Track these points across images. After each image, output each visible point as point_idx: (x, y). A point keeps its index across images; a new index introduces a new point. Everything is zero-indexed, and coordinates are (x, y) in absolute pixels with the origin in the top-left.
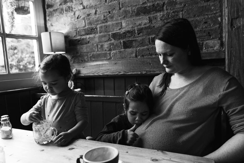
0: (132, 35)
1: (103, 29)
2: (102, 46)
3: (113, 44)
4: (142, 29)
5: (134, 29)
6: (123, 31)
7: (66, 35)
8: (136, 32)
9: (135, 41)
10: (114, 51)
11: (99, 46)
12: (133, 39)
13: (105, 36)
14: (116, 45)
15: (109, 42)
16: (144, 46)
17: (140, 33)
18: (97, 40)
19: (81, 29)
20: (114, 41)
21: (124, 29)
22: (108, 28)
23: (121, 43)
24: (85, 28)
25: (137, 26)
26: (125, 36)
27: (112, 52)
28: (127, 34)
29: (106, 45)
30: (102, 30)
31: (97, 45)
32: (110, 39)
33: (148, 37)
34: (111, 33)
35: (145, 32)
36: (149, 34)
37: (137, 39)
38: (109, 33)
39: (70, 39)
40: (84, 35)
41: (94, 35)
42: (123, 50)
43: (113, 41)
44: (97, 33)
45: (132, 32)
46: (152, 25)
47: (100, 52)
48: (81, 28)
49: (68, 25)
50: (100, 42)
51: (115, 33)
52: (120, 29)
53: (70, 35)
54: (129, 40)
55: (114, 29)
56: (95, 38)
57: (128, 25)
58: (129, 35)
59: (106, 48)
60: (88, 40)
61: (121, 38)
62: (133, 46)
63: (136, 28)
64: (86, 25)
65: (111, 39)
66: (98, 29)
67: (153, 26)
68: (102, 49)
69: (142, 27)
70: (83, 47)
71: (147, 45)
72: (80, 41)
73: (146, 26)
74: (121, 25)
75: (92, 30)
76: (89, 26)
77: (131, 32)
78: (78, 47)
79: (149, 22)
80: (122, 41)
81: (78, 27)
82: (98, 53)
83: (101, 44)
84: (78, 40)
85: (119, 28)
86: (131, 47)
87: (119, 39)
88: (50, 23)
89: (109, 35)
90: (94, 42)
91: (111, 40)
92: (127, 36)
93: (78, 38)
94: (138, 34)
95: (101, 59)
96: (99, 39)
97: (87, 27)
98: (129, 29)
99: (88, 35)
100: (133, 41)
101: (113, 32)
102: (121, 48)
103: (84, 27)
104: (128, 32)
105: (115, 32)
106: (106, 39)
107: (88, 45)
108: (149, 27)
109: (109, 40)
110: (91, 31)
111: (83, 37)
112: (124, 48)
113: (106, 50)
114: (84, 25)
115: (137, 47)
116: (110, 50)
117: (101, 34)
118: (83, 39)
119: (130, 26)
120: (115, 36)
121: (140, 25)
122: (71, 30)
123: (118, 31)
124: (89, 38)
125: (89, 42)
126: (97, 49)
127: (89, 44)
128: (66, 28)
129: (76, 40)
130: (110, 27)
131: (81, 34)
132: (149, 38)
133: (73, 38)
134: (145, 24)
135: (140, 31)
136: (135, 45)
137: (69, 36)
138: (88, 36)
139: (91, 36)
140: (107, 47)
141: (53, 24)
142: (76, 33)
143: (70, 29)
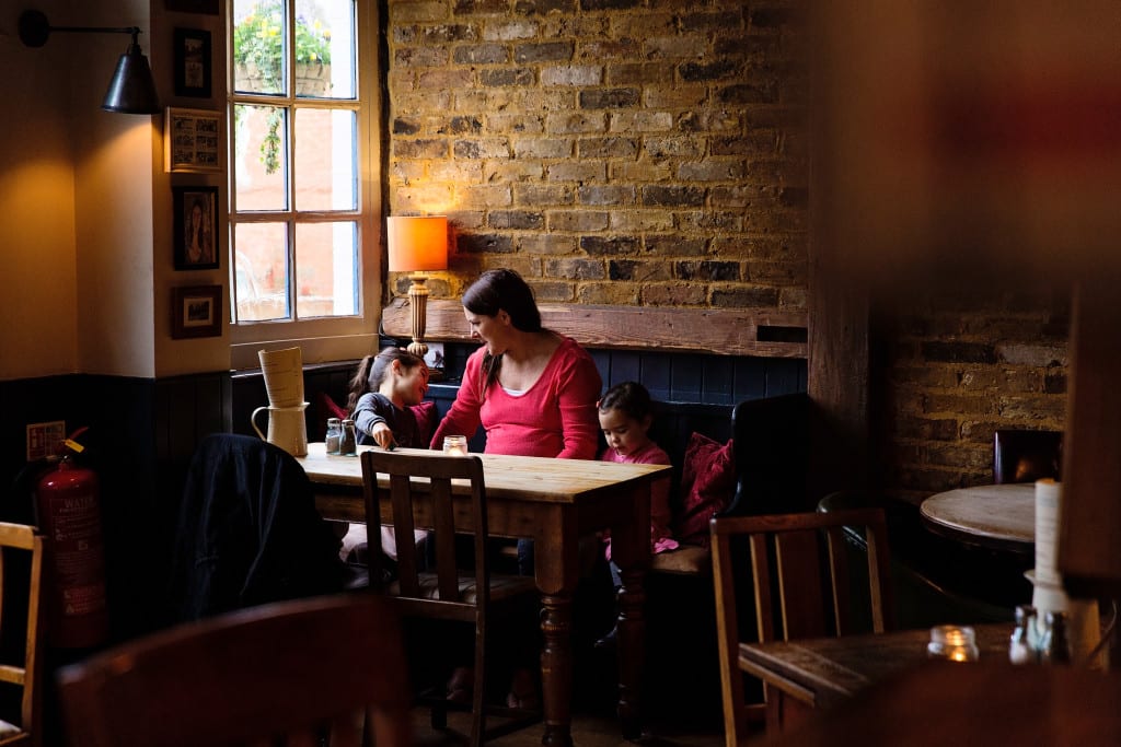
0: (633, 250)
1: (562, 222)
2: (554, 265)
3: (584, 264)
4: (657, 239)
5: (638, 235)
6: (611, 235)
7: (453, 218)
8: (644, 243)
9: (640, 264)
10: (586, 283)
11: (547, 265)
12: (635, 260)
13: (564, 241)
14: (593, 267)
15: (575, 258)
16: (659, 281)
17: (651, 248)
18: (542, 246)
19: (500, 209)
20: (587, 256)
21: (614, 232)
22: (574, 221)
23: (604, 265)
24: (510, 210)
25: (646, 230)
26: (617, 248)
27: (580, 285)
28: (622, 244)
29: (566, 265)
30: (557, 223)
31: (542, 261)
32: (577, 249)
33: (669, 260)
34: (580, 236)
35: (663, 246)
36: (672, 254)
37: (646, 260)
38: (576, 235)
39: (463, 232)
40: (505, 228)
41: (536, 233)
42: (608, 282)
43: (585, 256)
44: (544, 228)
45: (632, 241)
46: (680, 235)
47: (549, 281)
48: (499, 206)
49: (460, 193)
50: (551, 254)
51: (590, 238)
52: (603, 230)
53: (464, 220)
54: (625, 261)
55: (588, 228)
56: (537, 240)
57: (626, 223)
58: (625, 248)
59: (565, 273)
60: (518, 243)
61: (607, 252)
62: (634, 276)
63: (643, 234)
64: (515, 202)
65: (581, 250)
66: (548, 220)
67: (683, 238)
68: (555, 274)
69: (656, 234)
70: (500, 260)
71: (667, 279)
72: (492, 242)
73: (667, 234)
74: (609, 221)
75: (529, 218)
76: (524, 207)
77: (631, 243)
78: (486, 258)
79: (674, 227)
80: (607, 260)
81: (489, 204)
82: (541, 280)
83: (552, 259)
84: (487, 238)
85: (602, 227)
86: (629, 278)
87: (602, 254)
88: (402, 175)
89: (576, 240)
90: (534, 252)
91: (580, 253)
92: (620, 249)
93: (489, 232)
94: (648, 250)
95: (550, 298)
96: (547, 245)
97: (516, 208)
98: (627, 235)
99: (518, 228)
100: (635, 263)
101: (587, 235)
102: (605, 278)
103: (507, 207)
104: (625, 240)
105: (591, 235)
106: (569, 247)
107: (514, 256)
108: (673, 238)
109: (575, 251)
110: (528, 221)
111: (503, 233)
112: (611, 279)
113: (564, 277)
114: (510, 200)
115: (642, 281)
116: (576, 278)
117: (554, 233)
118: (503, 239)
119: (630, 228)
120: (589, 244)
121: (653, 228)
122: (469, 208)
123: (599, 235)
124: (520, 239)
125: (518, 249)
126: (540, 271)
127: (519, 255)
128: (452, 199)
129: (482, 237)
130: (580, 220)
131: (498, 225)
132: (672, 263)
133: (472, 231)
134: (664, 230)
135: (653, 243)
136: (639, 274)
137: (460, 224)
138: (517, 234)
139: (528, 234)
140: (569, 271)
141: (413, 181)
142: (484, 219)
143: (465, 203)
